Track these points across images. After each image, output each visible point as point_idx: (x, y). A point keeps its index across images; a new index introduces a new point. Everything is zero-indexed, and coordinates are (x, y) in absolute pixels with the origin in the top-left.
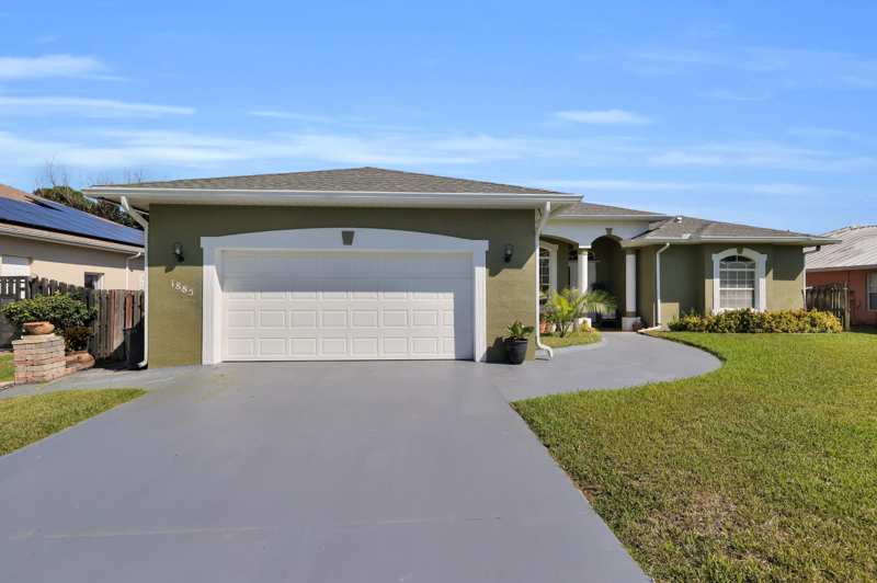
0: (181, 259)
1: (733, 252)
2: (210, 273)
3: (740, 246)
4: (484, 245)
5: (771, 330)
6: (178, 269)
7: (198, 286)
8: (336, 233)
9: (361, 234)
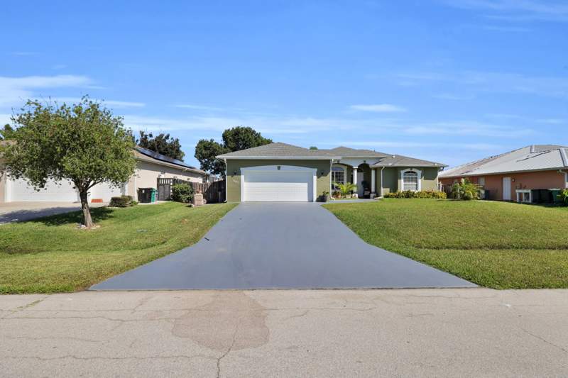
0: (235, 174)
1: (409, 170)
2: (242, 177)
3: (411, 168)
4: (316, 170)
5: (416, 197)
6: (235, 177)
7: (240, 181)
8: (276, 167)
9: (282, 167)
